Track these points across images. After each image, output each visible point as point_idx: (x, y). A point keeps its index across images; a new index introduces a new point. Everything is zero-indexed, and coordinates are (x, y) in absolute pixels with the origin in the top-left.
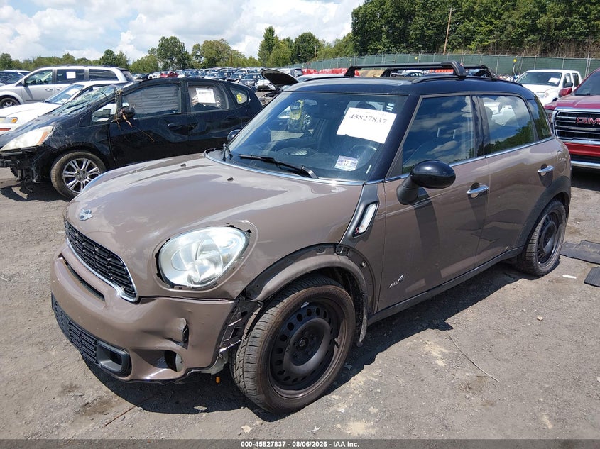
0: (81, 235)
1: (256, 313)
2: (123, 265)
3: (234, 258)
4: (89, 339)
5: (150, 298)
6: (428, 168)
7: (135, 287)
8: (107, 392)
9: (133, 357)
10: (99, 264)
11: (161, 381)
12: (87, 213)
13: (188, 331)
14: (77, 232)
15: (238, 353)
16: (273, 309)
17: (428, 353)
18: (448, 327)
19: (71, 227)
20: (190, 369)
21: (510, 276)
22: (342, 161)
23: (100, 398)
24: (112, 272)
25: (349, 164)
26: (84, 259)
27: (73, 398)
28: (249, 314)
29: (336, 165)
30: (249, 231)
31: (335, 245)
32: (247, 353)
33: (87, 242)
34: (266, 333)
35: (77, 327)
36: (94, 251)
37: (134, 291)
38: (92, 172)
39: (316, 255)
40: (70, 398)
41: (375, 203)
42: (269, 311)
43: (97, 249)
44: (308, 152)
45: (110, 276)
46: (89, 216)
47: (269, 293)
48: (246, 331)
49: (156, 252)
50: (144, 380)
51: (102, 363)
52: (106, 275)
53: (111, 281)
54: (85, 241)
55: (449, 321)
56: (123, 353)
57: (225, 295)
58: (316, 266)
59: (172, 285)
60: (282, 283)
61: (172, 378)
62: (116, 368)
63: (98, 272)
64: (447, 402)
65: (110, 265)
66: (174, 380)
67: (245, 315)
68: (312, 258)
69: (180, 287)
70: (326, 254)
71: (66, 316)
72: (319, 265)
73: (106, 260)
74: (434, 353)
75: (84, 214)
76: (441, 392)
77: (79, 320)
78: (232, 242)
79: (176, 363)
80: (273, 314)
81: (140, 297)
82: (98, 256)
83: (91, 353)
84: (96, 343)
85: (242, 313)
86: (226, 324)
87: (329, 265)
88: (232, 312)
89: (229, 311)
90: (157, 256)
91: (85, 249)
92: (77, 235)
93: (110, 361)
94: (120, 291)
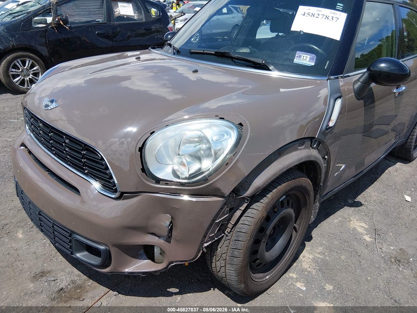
0: (45, 124)
1: (242, 208)
2: (102, 159)
3: (226, 152)
4: (63, 232)
5: (135, 194)
6: (383, 65)
7: (116, 182)
8: (79, 276)
9: (114, 251)
10: (70, 156)
11: (141, 273)
12: (52, 102)
13: (172, 227)
14: (42, 122)
15: (219, 246)
16: (258, 204)
17: (355, 229)
18: (359, 204)
19: (33, 116)
20: (172, 262)
21: (389, 161)
22: (300, 57)
23: (73, 282)
24: (86, 166)
25: (308, 59)
26: (51, 151)
27: (46, 284)
28: (235, 210)
29: (295, 60)
30: (241, 124)
31: (311, 139)
32: (230, 246)
33: (54, 133)
34: (252, 228)
35: (49, 219)
36: (65, 142)
37: (115, 186)
38: (34, 70)
39: (297, 149)
40: (43, 283)
41: (340, 97)
42: (254, 206)
43: (67, 141)
44: (250, 50)
45: (84, 170)
46: (54, 105)
47: (258, 189)
48: (230, 226)
49: (140, 145)
50: (124, 273)
51: (78, 255)
52: (80, 169)
53: (86, 174)
54: (52, 132)
55: (358, 199)
56: (102, 247)
57: (215, 192)
58: (298, 160)
59: (158, 181)
60: (270, 178)
61: (153, 270)
62: (94, 260)
63: (69, 165)
64: (386, 275)
65: (85, 158)
66: (155, 272)
67: (232, 211)
68: (294, 153)
69: (167, 182)
70: (305, 148)
71: (35, 206)
72: (301, 159)
73: (81, 153)
74: (360, 230)
75: (49, 104)
76: (377, 266)
77: (50, 212)
78: (224, 135)
79: (155, 255)
80: (258, 209)
81: (122, 193)
82: (70, 148)
83: (65, 244)
84: (70, 236)
85: (230, 209)
86: (214, 220)
87: (307, 159)
88: (222, 209)
89: (220, 208)
90: (141, 149)
91: (52, 139)
92: (41, 125)
93: (86, 253)
94: (96, 185)
